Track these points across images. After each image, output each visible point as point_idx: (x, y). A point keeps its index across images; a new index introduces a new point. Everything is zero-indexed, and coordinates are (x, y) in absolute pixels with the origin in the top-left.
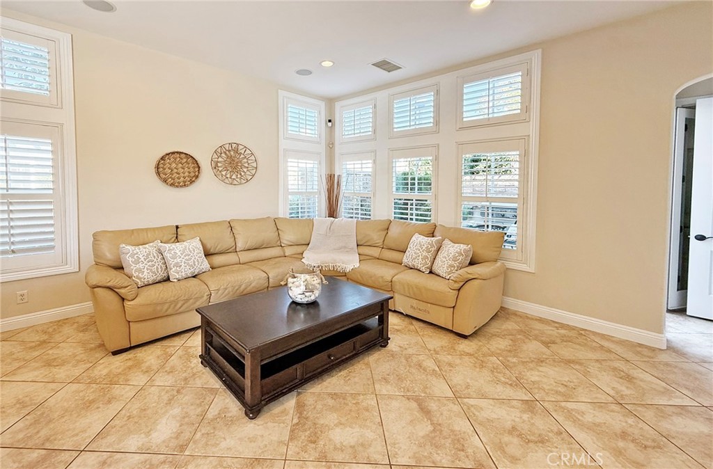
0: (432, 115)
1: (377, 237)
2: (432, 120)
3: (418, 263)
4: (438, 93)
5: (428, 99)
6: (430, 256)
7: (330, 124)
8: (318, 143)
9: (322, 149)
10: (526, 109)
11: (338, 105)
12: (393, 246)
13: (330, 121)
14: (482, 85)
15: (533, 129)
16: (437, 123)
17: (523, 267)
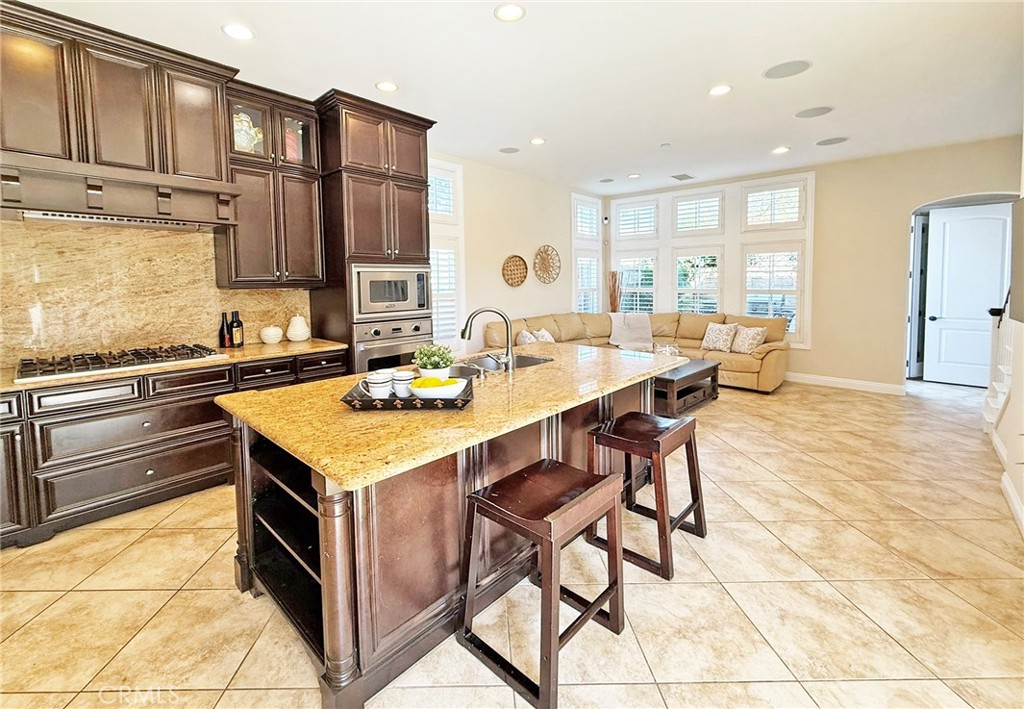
0: (717, 218)
1: (668, 328)
2: (717, 223)
3: (720, 345)
4: (723, 199)
5: (714, 203)
6: (729, 338)
7: (606, 222)
8: (597, 241)
9: (599, 246)
10: (804, 219)
11: (614, 203)
12: (687, 334)
13: (606, 219)
14: (766, 195)
15: (808, 234)
16: (722, 225)
17: (802, 346)
